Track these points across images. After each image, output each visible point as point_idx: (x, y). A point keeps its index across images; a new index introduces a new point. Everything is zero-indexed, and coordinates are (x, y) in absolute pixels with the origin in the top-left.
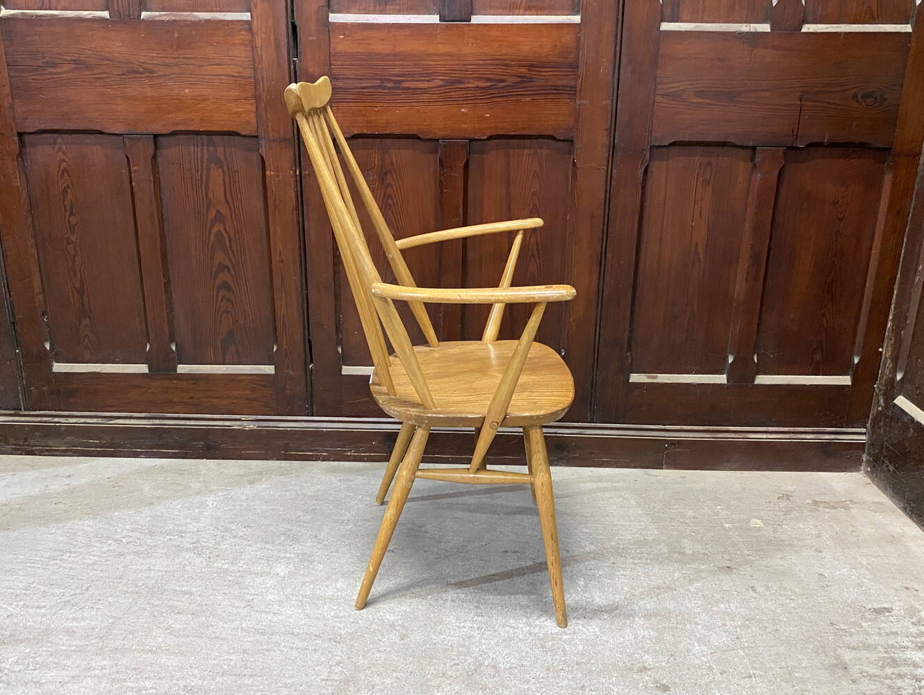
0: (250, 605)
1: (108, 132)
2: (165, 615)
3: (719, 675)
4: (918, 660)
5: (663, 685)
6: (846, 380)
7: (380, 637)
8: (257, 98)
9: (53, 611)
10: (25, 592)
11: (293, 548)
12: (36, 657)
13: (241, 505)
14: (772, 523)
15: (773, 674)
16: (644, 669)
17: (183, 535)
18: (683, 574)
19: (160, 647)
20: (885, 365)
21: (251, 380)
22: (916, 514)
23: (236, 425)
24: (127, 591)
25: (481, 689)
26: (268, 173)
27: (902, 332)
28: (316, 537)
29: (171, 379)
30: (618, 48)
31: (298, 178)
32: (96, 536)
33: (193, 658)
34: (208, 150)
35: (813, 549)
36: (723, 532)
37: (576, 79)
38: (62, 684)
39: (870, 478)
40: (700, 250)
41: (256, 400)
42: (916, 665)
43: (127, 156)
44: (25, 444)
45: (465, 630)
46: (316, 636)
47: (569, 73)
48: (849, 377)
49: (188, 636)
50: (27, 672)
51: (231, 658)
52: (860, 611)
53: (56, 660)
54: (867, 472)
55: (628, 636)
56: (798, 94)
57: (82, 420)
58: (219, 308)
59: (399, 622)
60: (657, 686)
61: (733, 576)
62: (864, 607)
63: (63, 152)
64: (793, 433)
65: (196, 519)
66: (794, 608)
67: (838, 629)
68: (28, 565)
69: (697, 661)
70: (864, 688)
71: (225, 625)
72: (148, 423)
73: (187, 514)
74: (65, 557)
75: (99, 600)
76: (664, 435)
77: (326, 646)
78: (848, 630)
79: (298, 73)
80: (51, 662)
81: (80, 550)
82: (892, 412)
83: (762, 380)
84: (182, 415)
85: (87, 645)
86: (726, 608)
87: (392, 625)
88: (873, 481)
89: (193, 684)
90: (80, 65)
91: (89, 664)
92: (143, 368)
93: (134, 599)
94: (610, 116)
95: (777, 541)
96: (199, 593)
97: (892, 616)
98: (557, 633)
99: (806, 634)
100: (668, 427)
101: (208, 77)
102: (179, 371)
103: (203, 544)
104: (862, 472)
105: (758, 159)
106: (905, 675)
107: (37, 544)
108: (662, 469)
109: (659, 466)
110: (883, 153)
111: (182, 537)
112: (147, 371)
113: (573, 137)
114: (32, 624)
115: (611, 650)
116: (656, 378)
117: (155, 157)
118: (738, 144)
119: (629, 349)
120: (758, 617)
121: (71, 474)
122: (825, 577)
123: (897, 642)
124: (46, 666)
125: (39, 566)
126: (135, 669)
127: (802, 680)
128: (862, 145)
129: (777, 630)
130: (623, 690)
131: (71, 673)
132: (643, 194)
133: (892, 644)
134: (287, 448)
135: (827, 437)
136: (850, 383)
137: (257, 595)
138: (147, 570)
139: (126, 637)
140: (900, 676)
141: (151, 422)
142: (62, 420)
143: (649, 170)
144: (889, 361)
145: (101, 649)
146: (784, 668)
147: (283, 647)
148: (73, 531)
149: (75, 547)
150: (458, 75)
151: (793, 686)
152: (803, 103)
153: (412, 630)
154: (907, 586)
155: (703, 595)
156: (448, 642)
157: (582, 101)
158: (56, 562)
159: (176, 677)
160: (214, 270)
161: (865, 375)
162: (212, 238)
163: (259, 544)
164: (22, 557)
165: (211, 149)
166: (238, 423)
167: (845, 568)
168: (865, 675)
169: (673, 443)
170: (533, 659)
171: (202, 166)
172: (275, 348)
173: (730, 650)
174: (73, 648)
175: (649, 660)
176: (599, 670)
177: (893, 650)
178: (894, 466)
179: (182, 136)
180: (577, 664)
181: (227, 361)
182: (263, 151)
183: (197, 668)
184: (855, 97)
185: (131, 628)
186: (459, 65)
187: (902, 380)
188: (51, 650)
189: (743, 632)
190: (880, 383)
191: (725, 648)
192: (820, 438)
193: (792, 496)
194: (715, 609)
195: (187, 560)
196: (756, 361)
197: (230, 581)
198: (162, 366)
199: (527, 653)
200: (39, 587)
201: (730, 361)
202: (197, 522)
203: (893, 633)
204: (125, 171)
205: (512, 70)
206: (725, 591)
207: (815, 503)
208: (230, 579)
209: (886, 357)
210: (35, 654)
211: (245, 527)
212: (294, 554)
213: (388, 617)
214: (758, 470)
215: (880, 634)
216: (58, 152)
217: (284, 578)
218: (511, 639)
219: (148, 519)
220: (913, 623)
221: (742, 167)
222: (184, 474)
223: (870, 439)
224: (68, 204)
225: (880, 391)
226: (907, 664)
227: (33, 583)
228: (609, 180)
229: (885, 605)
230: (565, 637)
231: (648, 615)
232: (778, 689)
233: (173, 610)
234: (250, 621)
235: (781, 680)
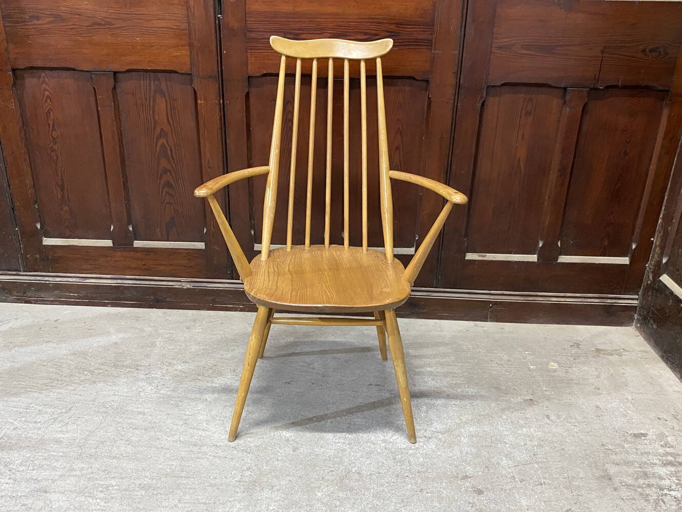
0: (186, 423)
1: (80, 69)
2: (126, 430)
3: (519, 482)
4: (663, 474)
5: (479, 489)
6: (625, 260)
7: (278, 449)
8: (191, 45)
9: (46, 425)
10: (25, 410)
11: (218, 380)
12: (34, 460)
13: (180, 346)
14: (565, 366)
15: (558, 483)
16: (466, 477)
17: (139, 368)
18: (498, 404)
19: (122, 455)
20: (654, 251)
21: (188, 253)
22: (670, 361)
23: (176, 285)
24: (98, 411)
25: (349, 490)
26: (199, 102)
27: (669, 228)
28: (234, 371)
29: (130, 251)
30: (465, 11)
31: (222, 105)
32: (76, 368)
33: (145, 463)
34: (154, 83)
35: (594, 387)
36: (529, 372)
37: (432, 34)
38: (53, 481)
39: (639, 332)
40: (522, 164)
41: (191, 267)
42: (661, 478)
43: (94, 88)
44: (25, 295)
45: (339, 445)
46: (233, 447)
47: (426, 30)
48: (628, 258)
49: (142, 447)
50: (28, 471)
51: (172, 463)
52: (624, 436)
53: (49, 463)
54: (637, 327)
55: (456, 452)
56: (601, 48)
57: (65, 279)
58: (164, 200)
59: (293, 438)
60: (474, 490)
61: (534, 406)
62: (627, 433)
63: (47, 84)
64: (584, 298)
65: (147, 356)
66: (577, 432)
67: (606, 449)
68: (28, 389)
69: (504, 472)
70: (622, 495)
71: (168, 438)
72: (113, 282)
73: (142, 352)
74: (54, 384)
75: (79, 418)
76: (489, 298)
77: (240, 455)
78: (614, 450)
79: (221, 27)
80: (45, 464)
81: (64, 379)
82: (658, 286)
83: (564, 259)
84: (138, 277)
85: (70, 452)
86: (527, 432)
87: (288, 440)
88: (641, 334)
89: (145, 483)
90: (58, 18)
91: (71, 466)
92: (108, 243)
93: (103, 417)
94: (457, 62)
95: (568, 380)
96: (150, 413)
97: (647, 440)
98: (405, 449)
99: (583, 452)
100: (492, 292)
101: (154, 29)
102: (135, 246)
103: (153, 375)
104: (633, 327)
105: (568, 97)
106: (653, 485)
107: (34, 374)
108: (487, 321)
109: (484, 319)
110: (663, 94)
111: (138, 369)
112: (111, 245)
113: (428, 78)
114: (31, 435)
115: (443, 462)
116: (485, 256)
117: (115, 88)
118: (553, 85)
119: (466, 236)
120: (550, 439)
121: (58, 319)
122: (601, 409)
123: (649, 460)
124: (41, 467)
125: (36, 390)
126: (104, 471)
127: (578, 487)
128: (647, 88)
129: (563, 449)
130: (450, 493)
131: (59, 473)
132: (480, 122)
133: (645, 462)
134: (214, 301)
135: (609, 301)
136: (628, 263)
137: (191, 415)
138: (112, 395)
139: (98, 446)
140: (649, 486)
141: (115, 281)
142: (50, 279)
143: (486, 104)
144: (658, 249)
145: (80, 455)
146: (566, 478)
147: (210, 455)
148: (60, 364)
149: (61, 377)
150: (343, 30)
151: (572, 492)
152: (604, 55)
153: (302, 445)
154: (658, 416)
155: (511, 422)
156: (327, 454)
157: (437, 52)
158: (48, 387)
159: (133, 477)
160: (160, 173)
161: (640, 258)
162: (158, 149)
163: (193, 376)
164: (23, 383)
165: (157, 83)
166: (179, 283)
167: (615, 402)
168: (623, 484)
169: (496, 303)
170: (388, 468)
171: (150, 96)
172: (205, 231)
173: (528, 464)
174: (61, 454)
175: (470, 470)
176: (433, 477)
177: (646, 466)
178: (657, 326)
179: (135, 73)
180: (418, 473)
181: (170, 239)
182: (196, 85)
183: (148, 470)
184: (644, 51)
185: (101, 440)
186: (343, 22)
187: (667, 263)
188: (45, 455)
189: (539, 450)
190: (651, 264)
191: (525, 462)
192: (604, 302)
193: (581, 345)
194: (520, 432)
195: (142, 388)
196: (560, 246)
197: (172, 405)
198: (123, 242)
199: (383, 463)
200: (36, 407)
201: (540, 245)
202: (149, 359)
203: (646, 453)
204: (92, 99)
205: (384, 27)
206: (527, 418)
207: (598, 350)
208: (172, 402)
209: (656, 245)
210: (34, 458)
211: (183, 362)
212: (218, 384)
213: (285, 434)
214: (558, 323)
215: (636, 453)
216: (41, 84)
217: (211, 402)
218: (372, 452)
219: (113, 355)
220: (661, 446)
221: (556, 102)
222: (139, 320)
223: (641, 303)
224: (51, 122)
225: (650, 269)
226: (655, 477)
227: (31, 404)
228: (455, 109)
229: (642, 432)
230: (411, 452)
231: (471, 436)
232: (561, 494)
233: (131, 426)
234: (186, 435)
235: (564, 487)
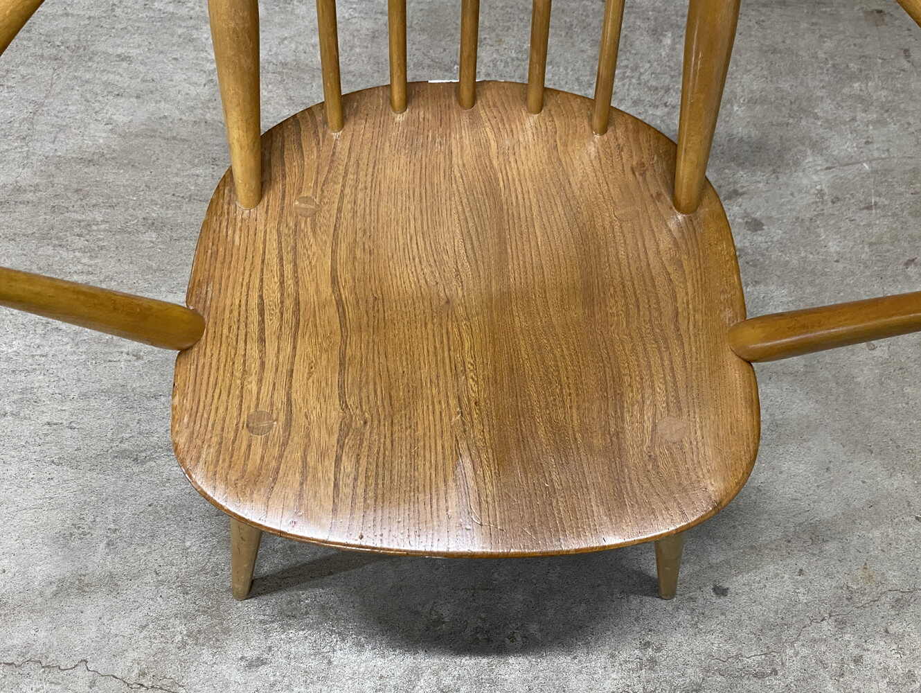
2: (101, 99)
3: (830, 203)
5: (755, 220)
15: (901, 204)
18: (813, 24)
19: (103, 155)
24: (42, 56)
33: (148, 172)
60: (747, 222)
61: (884, 28)
69: (805, 182)
75: (8, 71)
85: (7, 150)
86: (861, 90)
89: (154, 215)
93: (54, 69)
96: (140, 58)
120: (902, 106)
126: (77, 191)
138: (62, 15)
139: (55, 138)
155: (834, 66)
159: (131, 203)
173: (852, 164)
183: (156, 188)
185: (60, 122)
189: (876, 132)
191: (846, 160)
194: (847, 90)
197: (180, 36)
206: (867, 56)
208: (180, 31)
231: (752, 102)
232: (902, 228)
233: (110, 89)
234: (214, 109)
235: (910, 213)
